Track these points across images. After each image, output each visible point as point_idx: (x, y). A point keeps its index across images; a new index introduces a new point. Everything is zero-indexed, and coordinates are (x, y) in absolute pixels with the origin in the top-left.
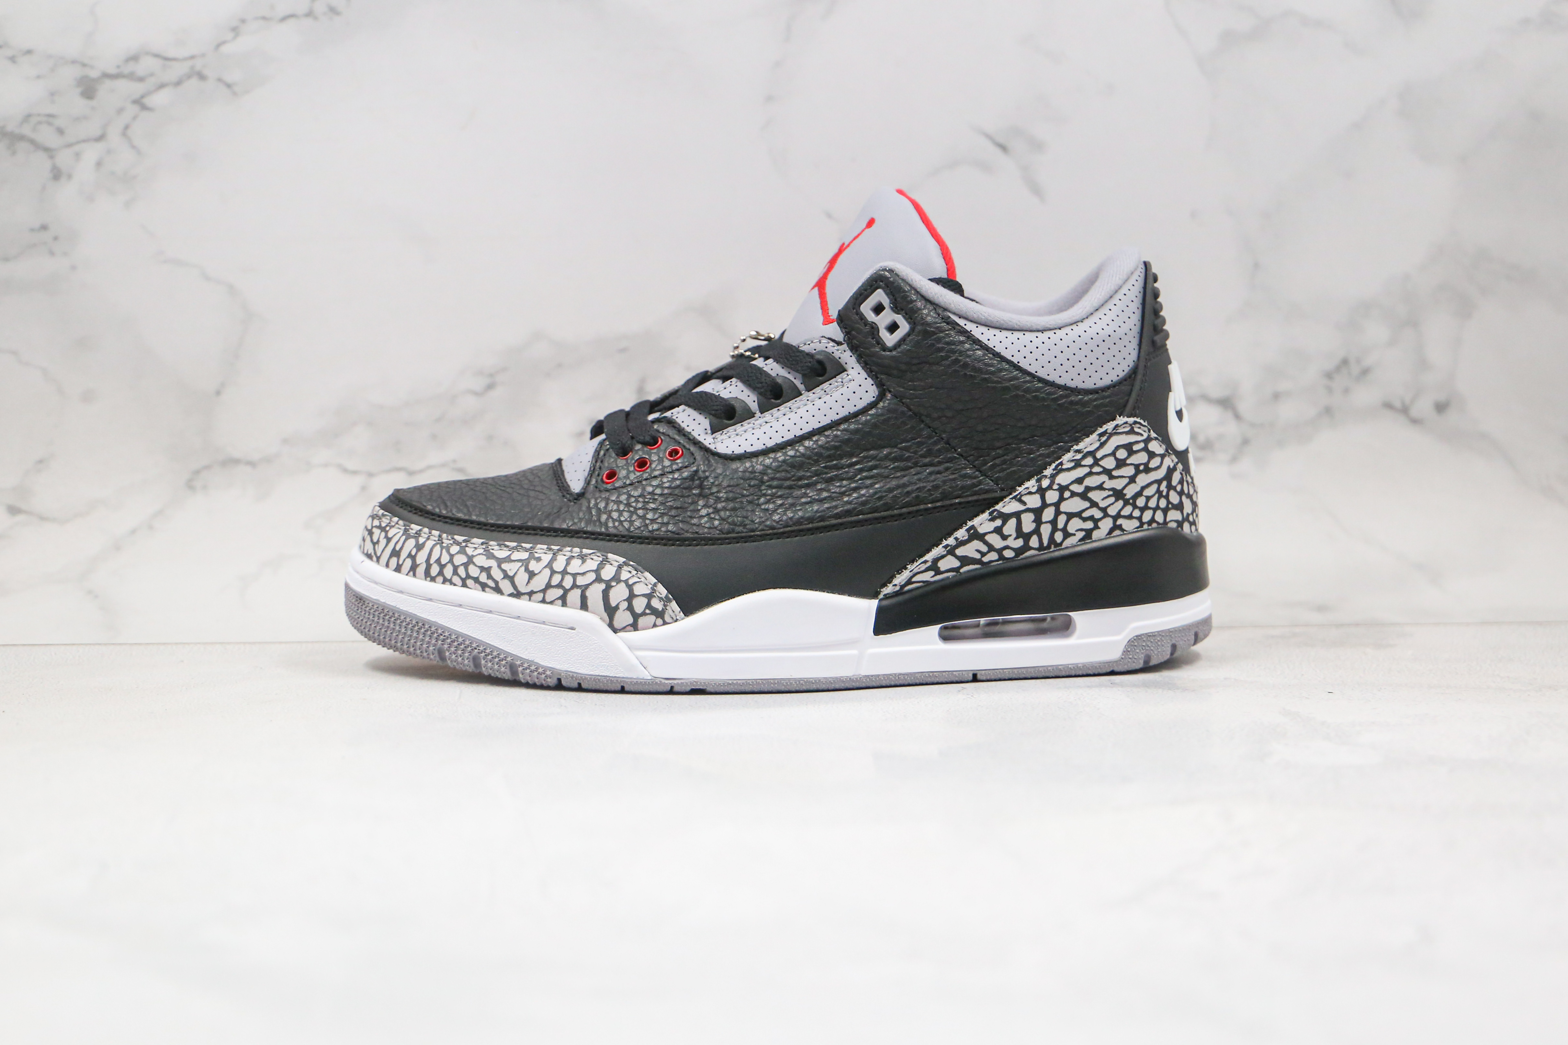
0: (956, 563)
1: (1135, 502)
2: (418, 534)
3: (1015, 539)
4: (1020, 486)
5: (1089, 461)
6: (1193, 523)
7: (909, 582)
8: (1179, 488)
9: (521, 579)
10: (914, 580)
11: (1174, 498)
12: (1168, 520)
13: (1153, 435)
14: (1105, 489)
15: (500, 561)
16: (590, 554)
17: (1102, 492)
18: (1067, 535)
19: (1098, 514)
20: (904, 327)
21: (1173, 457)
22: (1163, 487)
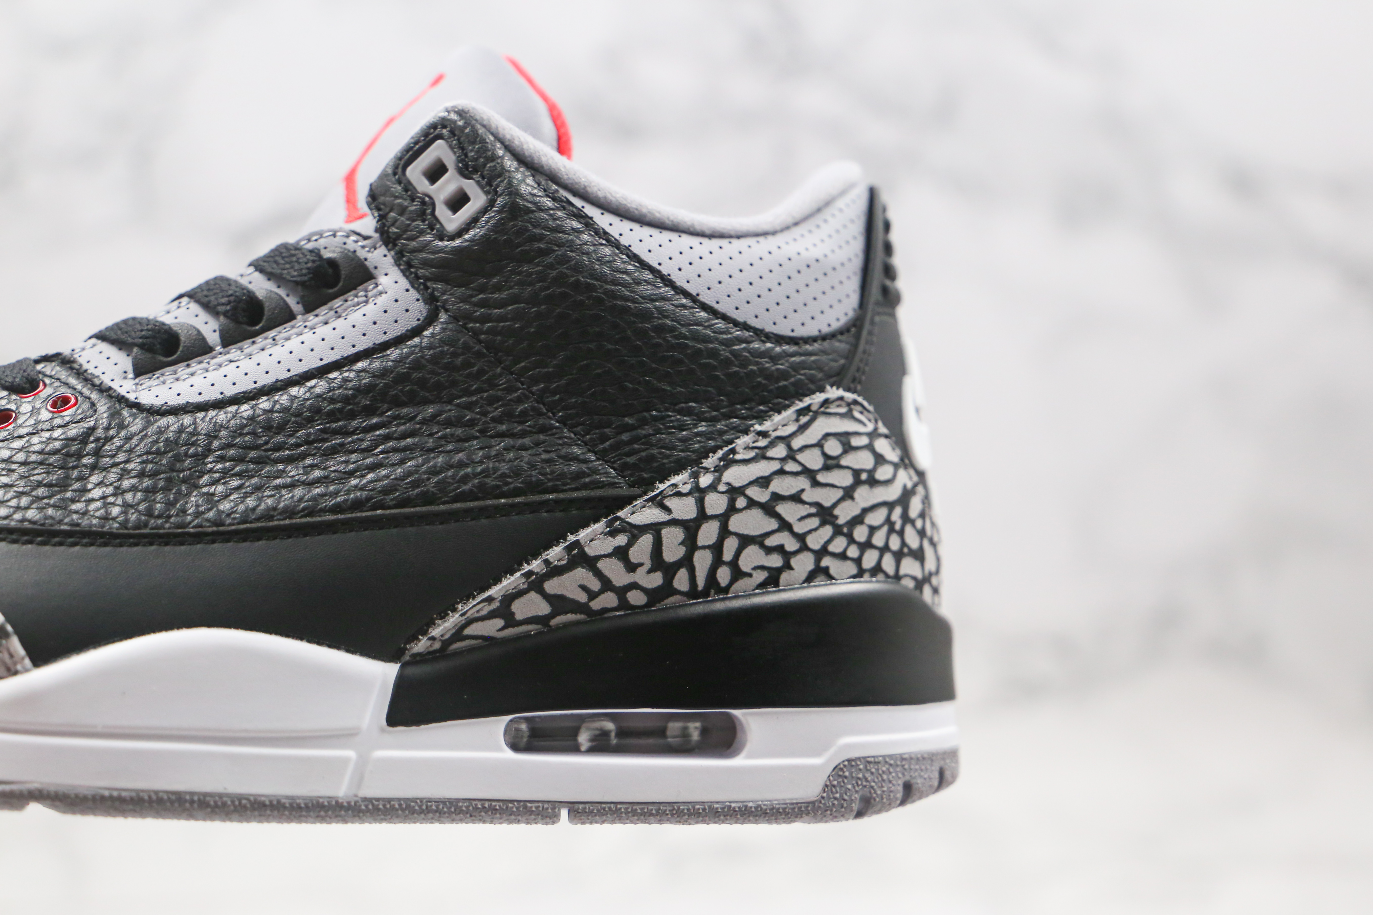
0: (544, 608)
1: (850, 532)
3: (649, 572)
4: (662, 482)
5: (780, 451)
7: (458, 634)
8: (919, 525)
10: (467, 630)
11: (912, 539)
12: (901, 573)
13: (883, 430)
14: (804, 503)
17: (800, 506)
18: (737, 574)
19: (791, 545)
20: (478, 200)
21: (911, 473)
22: (896, 514)
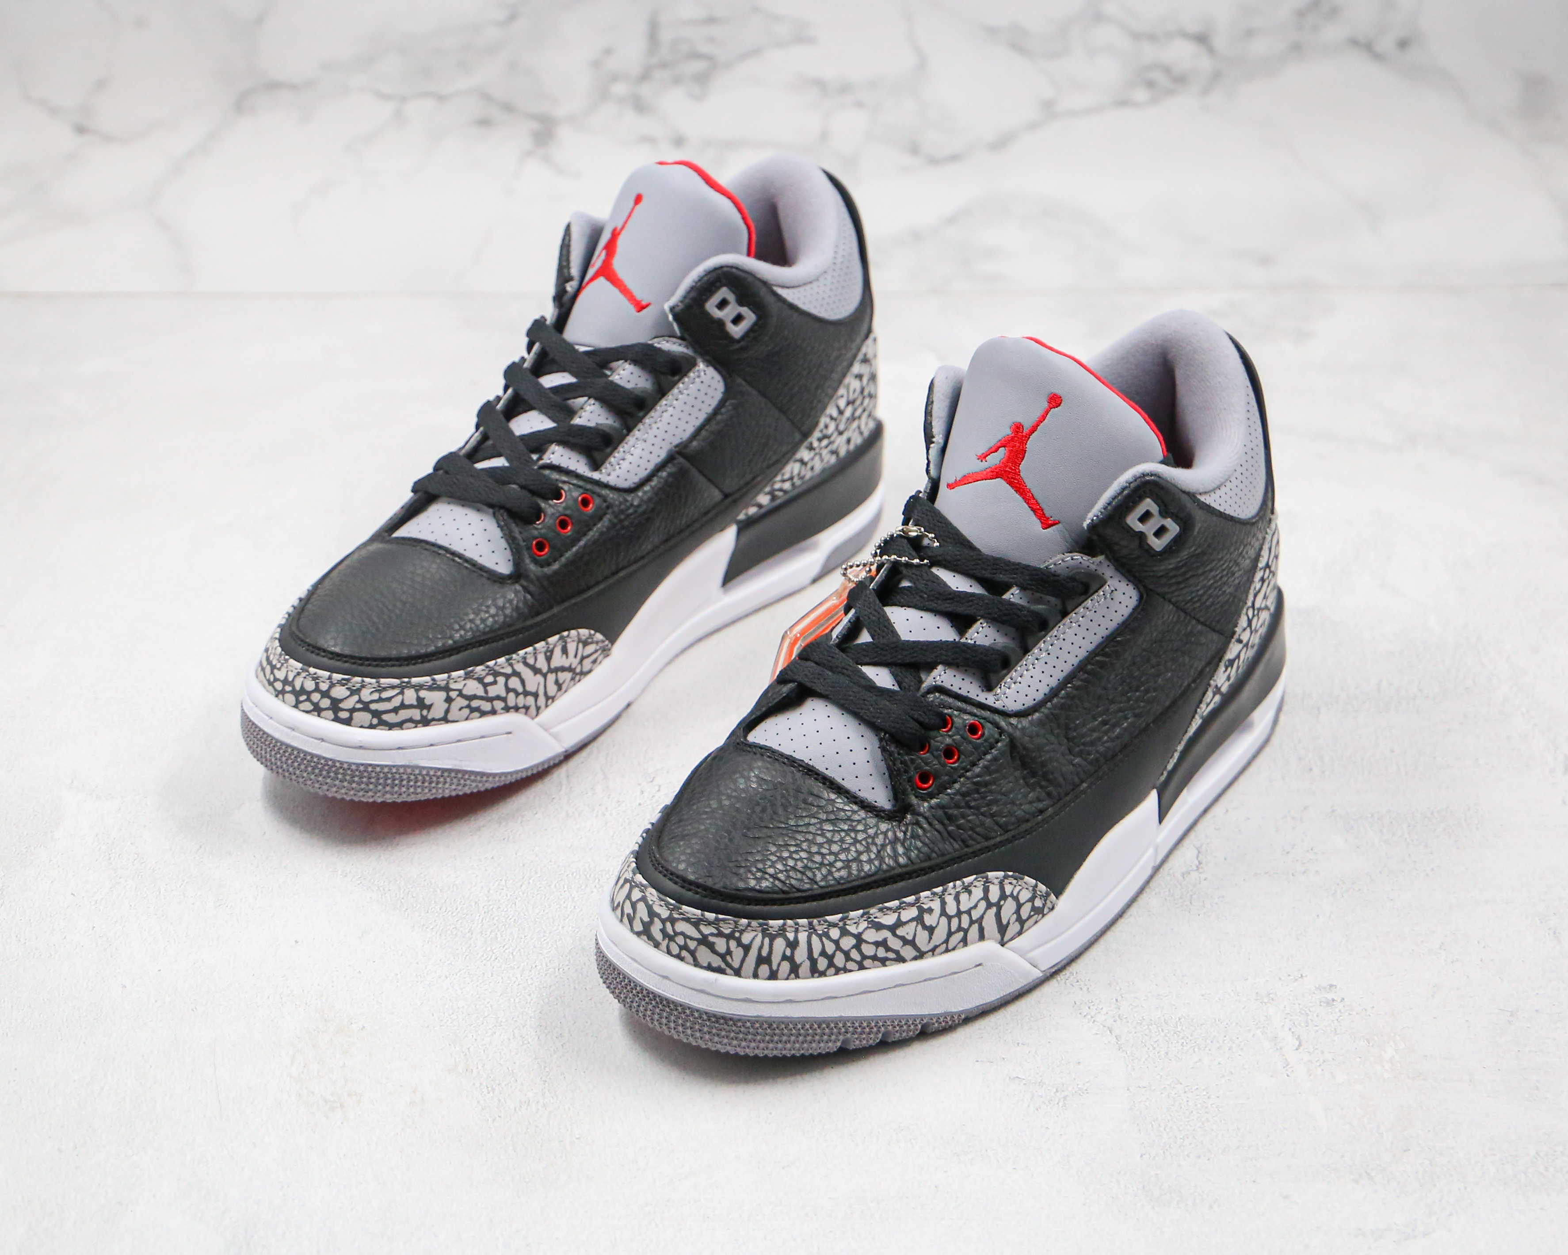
9: (922, 938)
16: (973, 881)
20: (1174, 529)
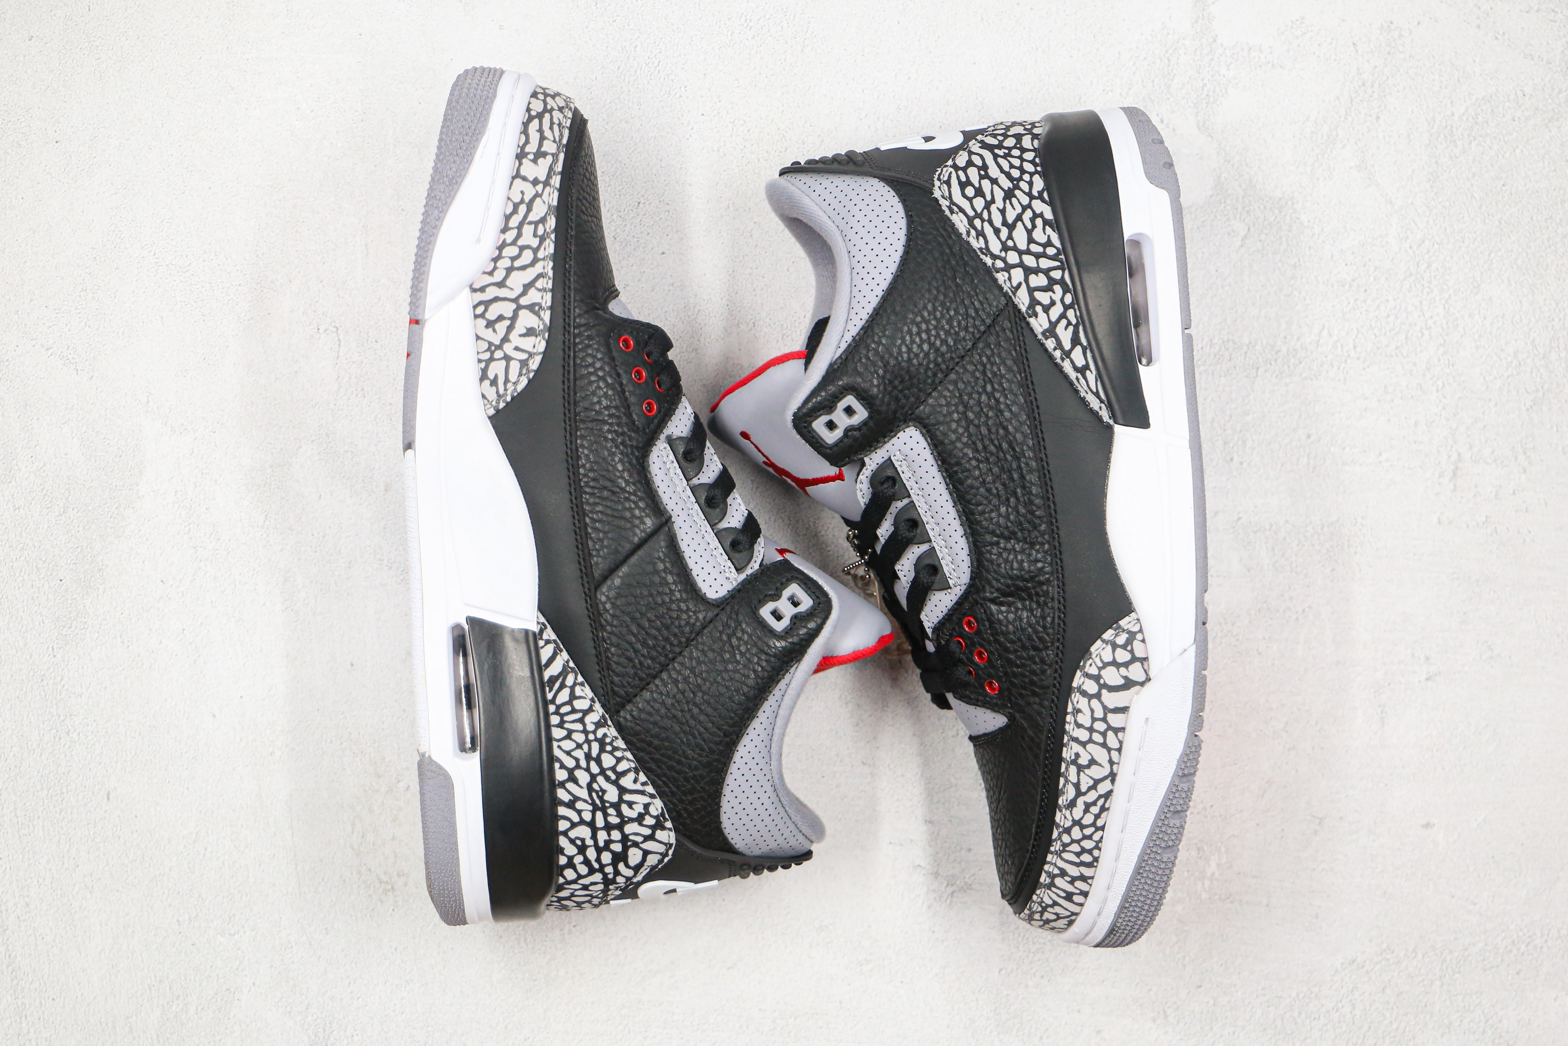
0: (1078, 349)
1: (1016, 179)
2: (1049, 874)
3: (1054, 293)
4: (1003, 288)
5: (977, 223)
6: (1033, 125)
7: (1097, 395)
8: (1000, 138)
10: (1095, 390)
11: (1010, 142)
12: (1032, 148)
13: (950, 163)
14: (1005, 208)
15: (1079, 793)
16: (1073, 704)
17: (1007, 210)
18: (1049, 243)
19: (1028, 214)
20: (850, 400)
21: (971, 144)
22: (1000, 152)
